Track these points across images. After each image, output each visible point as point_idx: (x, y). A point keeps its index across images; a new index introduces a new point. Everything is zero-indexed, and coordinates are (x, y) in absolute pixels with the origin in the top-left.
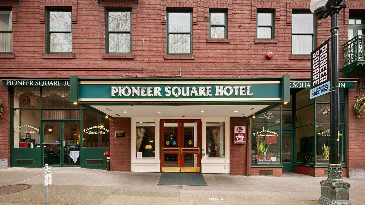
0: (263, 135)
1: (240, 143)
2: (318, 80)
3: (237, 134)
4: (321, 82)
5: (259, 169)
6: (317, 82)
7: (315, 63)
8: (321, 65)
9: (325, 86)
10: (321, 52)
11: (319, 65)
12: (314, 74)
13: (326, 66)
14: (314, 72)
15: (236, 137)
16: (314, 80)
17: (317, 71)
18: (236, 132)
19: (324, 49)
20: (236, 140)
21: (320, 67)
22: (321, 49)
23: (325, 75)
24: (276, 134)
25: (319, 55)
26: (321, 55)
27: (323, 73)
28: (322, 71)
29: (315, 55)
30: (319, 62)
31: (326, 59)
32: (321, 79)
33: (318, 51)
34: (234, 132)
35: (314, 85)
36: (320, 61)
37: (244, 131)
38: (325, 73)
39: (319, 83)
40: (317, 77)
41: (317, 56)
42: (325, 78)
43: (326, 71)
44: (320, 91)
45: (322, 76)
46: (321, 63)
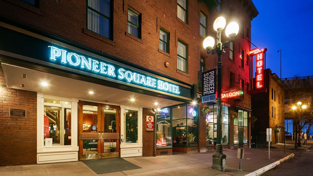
0: (162, 124)
1: (150, 130)
2: (208, 92)
3: (148, 123)
4: (209, 93)
5: (161, 150)
6: (207, 93)
7: (205, 81)
8: (210, 83)
9: (213, 96)
10: (210, 74)
11: (208, 82)
12: (204, 87)
13: (214, 84)
14: (205, 86)
15: (148, 125)
16: (204, 91)
17: (206, 86)
18: (147, 120)
19: (212, 73)
20: (147, 127)
21: (209, 83)
22: (210, 73)
23: (213, 89)
24: (169, 124)
25: (208, 76)
26: (210, 76)
27: (211, 88)
28: (211, 86)
29: (205, 75)
30: (208, 81)
31: (214, 80)
32: (209, 91)
33: (208, 74)
34: (146, 120)
35: (204, 94)
36: (209, 79)
37: (152, 121)
38: (213, 88)
39: (208, 94)
40: (207, 89)
41: (207, 76)
42: (213, 92)
43: (213, 87)
44: (209, 99)
45: (211, 90)
46: (210, 81)
